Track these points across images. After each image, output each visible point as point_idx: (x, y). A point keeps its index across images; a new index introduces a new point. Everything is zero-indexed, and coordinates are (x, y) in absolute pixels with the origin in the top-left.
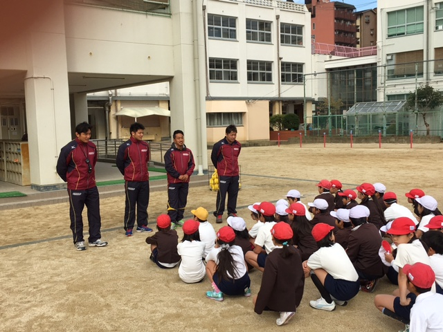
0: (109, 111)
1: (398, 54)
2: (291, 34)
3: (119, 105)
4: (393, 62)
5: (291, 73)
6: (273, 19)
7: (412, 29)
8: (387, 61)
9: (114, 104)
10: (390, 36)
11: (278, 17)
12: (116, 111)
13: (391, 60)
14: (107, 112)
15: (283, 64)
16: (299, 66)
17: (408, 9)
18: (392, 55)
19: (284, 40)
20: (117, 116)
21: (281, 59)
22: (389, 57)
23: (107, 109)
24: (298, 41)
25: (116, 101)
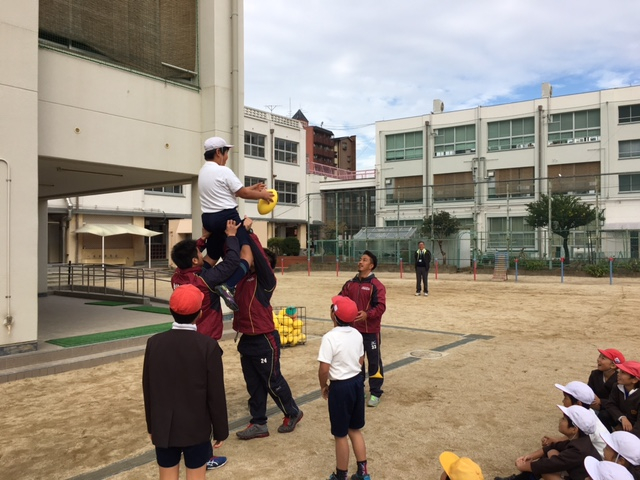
0: (67, 227)
1: (397, 179)
2: (285, 151)
3: (81, 220)
4: (393, 186)
5: (285, 192)
6: (267, 133)
7: (410, 154)
8: (386, 185)
9: (73, 219)
10: (388, 160)
11: (272, 131)
12: (77, 227)
13: (390, 184)
14: (64, 229)
15: (277, 182)
16: (293, 186)
17: (407, 134)
18: (391, 179)
19: (278, 157)
20: (77, 234)
21: (275, 176)
22: (388, 182)
23: (65, 225)
24: (292, 159)
25: (77, 215)
